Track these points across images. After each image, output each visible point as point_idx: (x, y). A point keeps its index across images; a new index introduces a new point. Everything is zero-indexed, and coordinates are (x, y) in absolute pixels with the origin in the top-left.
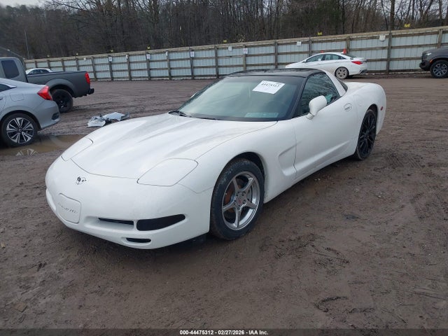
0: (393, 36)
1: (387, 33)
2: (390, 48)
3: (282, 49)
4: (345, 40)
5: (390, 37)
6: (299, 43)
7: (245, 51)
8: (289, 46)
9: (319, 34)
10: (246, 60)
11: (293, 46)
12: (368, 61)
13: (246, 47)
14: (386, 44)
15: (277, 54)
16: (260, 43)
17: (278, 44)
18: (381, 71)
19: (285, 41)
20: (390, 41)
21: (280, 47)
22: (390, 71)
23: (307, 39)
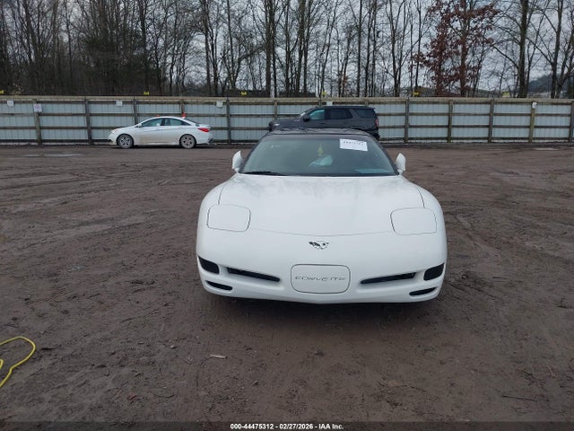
0: (232, 104)
1: (224, 99)
2: (229, 116)
3: (95, 109)
4: (179, 103)
5: (227, 104)
6: (119, 103)
7: (38, 108)
8: (104, 106)
9: (145, 93)
10: (39, 120)
11: (111, 106)
12: (212, 129)
13: (38, 102)
14: (224, 111)
15: (88, 115)
16: (62, 98)
17: (90, 103)
18: (223, 141)
19: (98, 99)
20: (228, 109)
21: (92, 106)
22: (232, 141)
23: (129, 98)
